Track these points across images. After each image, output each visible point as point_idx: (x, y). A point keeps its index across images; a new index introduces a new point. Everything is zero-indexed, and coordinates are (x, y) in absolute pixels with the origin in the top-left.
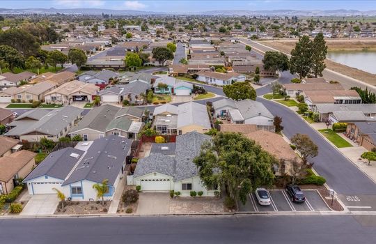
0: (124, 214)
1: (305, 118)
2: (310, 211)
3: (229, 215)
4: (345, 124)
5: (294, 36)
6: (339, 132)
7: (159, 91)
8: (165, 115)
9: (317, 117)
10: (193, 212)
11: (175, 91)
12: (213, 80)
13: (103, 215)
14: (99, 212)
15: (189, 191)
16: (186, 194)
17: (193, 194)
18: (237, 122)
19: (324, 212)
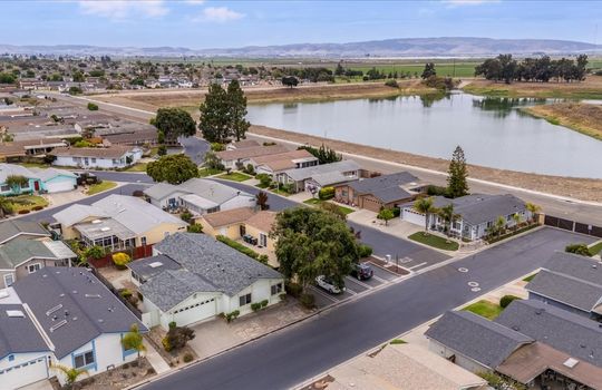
0: (183, 365)
1: (276, 191)
2: (384, 284)
3: (313, 316)
4: (332, 188)
5: (139, 87)
6: (328, 199)
7: (11, 191)
8: (90, 222)
9: (292, 186)
10: (273, 328)
11: (43, 186)
12: (90, 161)
13: (153, 379)
14: (144, 377)
15: (249, 305)
16: (246, 310)
17: (255, 307)
18: (209, 211)
19: (397, 280)
